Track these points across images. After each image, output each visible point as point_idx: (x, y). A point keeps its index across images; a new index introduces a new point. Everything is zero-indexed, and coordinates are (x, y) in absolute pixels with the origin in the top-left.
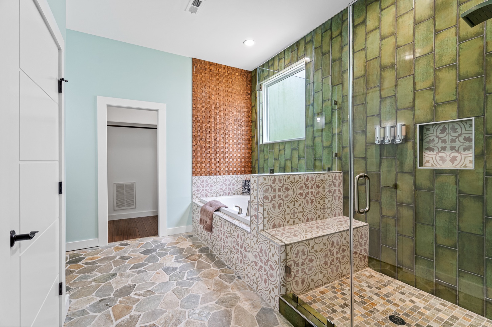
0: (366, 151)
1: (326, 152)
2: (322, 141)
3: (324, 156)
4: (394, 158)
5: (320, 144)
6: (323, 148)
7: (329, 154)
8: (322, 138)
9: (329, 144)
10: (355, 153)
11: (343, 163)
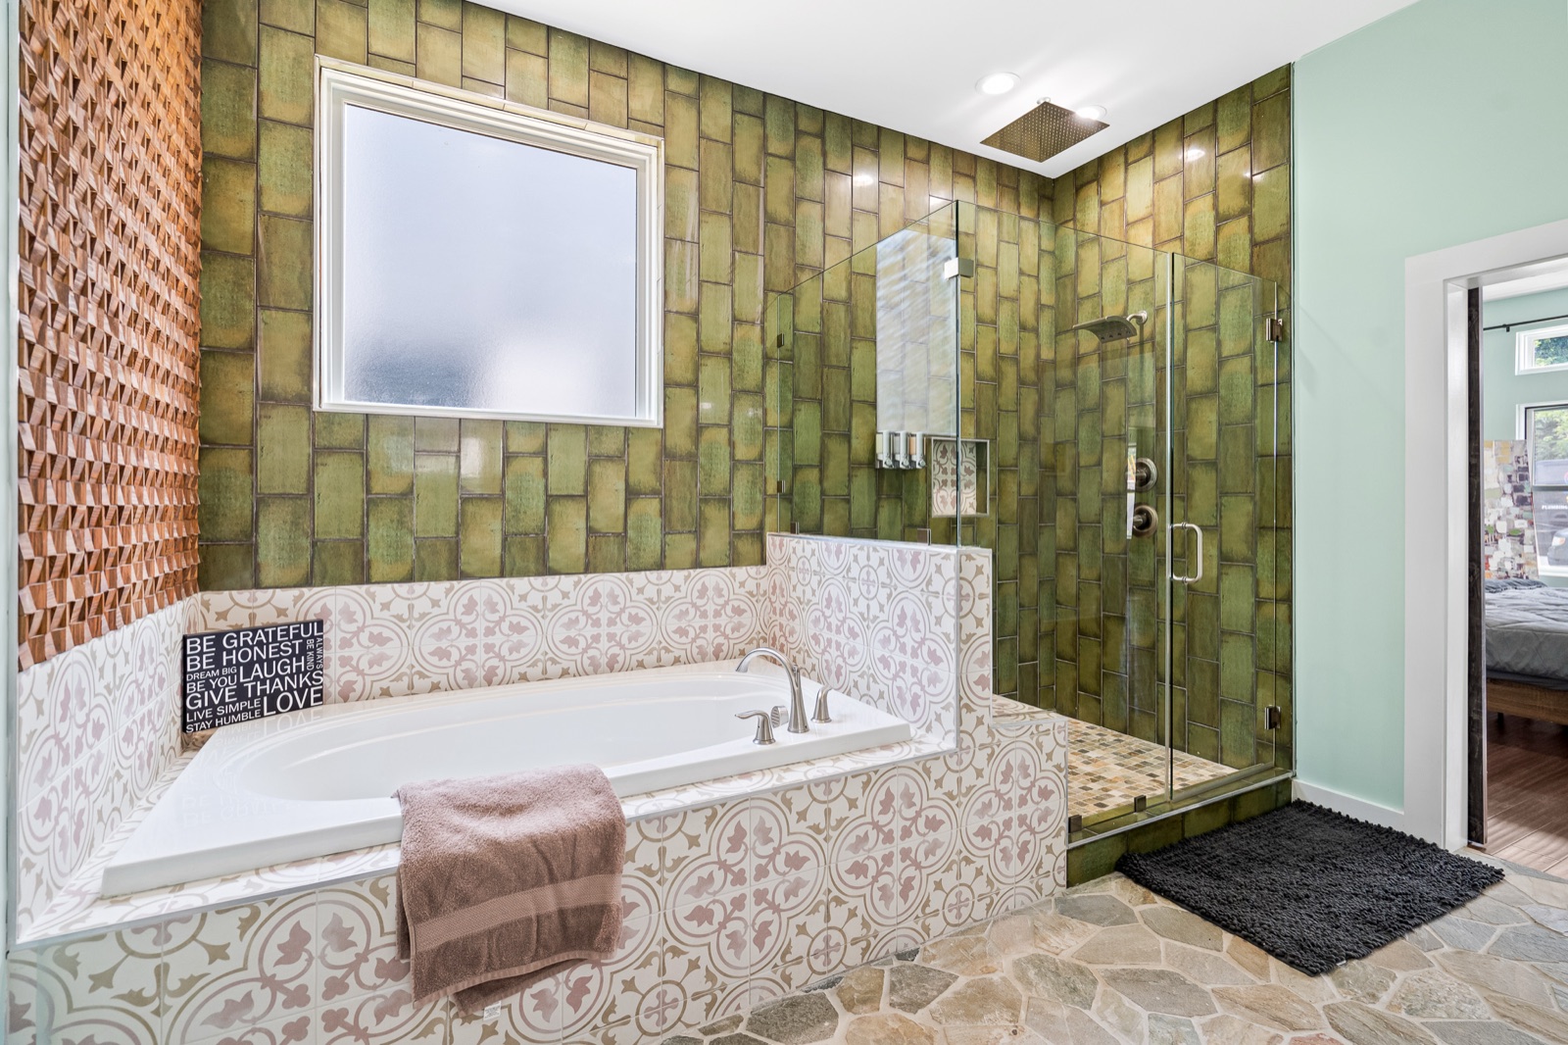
0: (849, 481)
1: (743, 478)
2: (732, 444)
3: (736, 488)
4: (899, 497)
5: (724, 452)
6: (735, 464)
7: (754, 483)
8: (731, 432)
9: (753, 453)
10: (825, 484)
11: (796, 511)
